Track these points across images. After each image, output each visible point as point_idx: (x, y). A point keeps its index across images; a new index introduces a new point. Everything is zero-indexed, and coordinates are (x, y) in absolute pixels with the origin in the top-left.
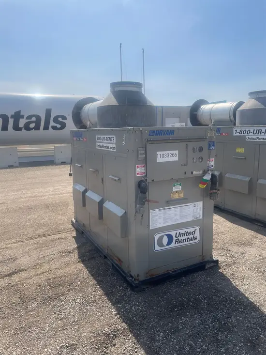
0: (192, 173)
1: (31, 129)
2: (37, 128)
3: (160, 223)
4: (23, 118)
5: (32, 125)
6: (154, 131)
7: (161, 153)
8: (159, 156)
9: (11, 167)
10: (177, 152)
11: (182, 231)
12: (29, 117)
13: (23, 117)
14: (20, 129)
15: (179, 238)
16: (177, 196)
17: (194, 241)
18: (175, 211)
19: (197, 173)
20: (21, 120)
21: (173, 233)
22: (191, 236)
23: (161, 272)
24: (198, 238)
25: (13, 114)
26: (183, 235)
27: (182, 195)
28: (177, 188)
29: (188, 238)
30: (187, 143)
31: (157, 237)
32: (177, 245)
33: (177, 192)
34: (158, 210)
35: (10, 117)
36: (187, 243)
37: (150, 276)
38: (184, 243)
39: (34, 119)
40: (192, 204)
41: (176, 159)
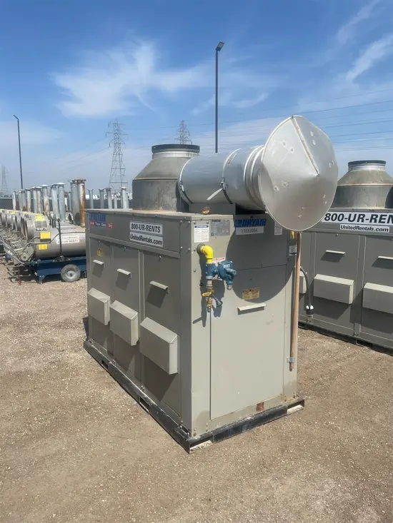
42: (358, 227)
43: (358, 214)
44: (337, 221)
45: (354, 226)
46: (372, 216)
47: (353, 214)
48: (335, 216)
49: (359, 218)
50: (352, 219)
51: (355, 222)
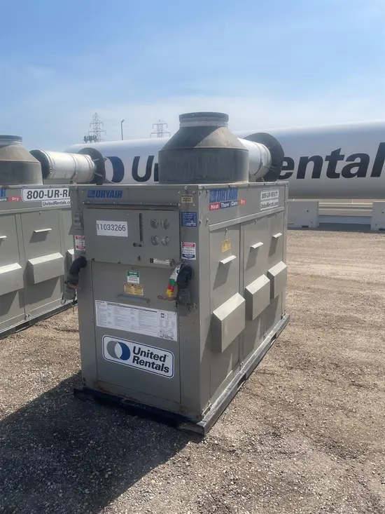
0: (152, 261)
1: (352, 176)
2: (362, 174)
3: (110, 323)
4: (343, 160)
5: (354, 170)
6: (93, 192)
7: (103, 222)
8: (100, 226)
9: (305, 228)
10: (125, 224)
11: (144, 349)
12: (352, 158)
13: (342, 158)
14: (337, 176)
15: (139, 356)
16: (133, 291)
17: (163, 373)
18: (132, 313)
19: (161, 262)
20: (339, 162)
21: (130, 345)
22: (158, 362)
23: (114, 391)
24: (170, 370)
25: (330, 155)
26: (146, 355)
27: (141, 292)
28: (133, 279)
29: (153, 363)
30: (141, 212)
31: (107, 340)
32: (135, 364)
33: (133, 285)
34: (106, 303)
35: (324, 159)
36: (151, 369)
37: (98, 388)
38: (147, 368)
39: (358, 160)
40: (159, 312)
41: (124, 234)
42: (55, 203)
43: (54, 189)
44: (38, 199)
45: (52, 202)
46: (64, 191)
47: (51, 190)
48: (36, 193)
49: (55, 194)
50: (50, 195)
51: (53, 198)
